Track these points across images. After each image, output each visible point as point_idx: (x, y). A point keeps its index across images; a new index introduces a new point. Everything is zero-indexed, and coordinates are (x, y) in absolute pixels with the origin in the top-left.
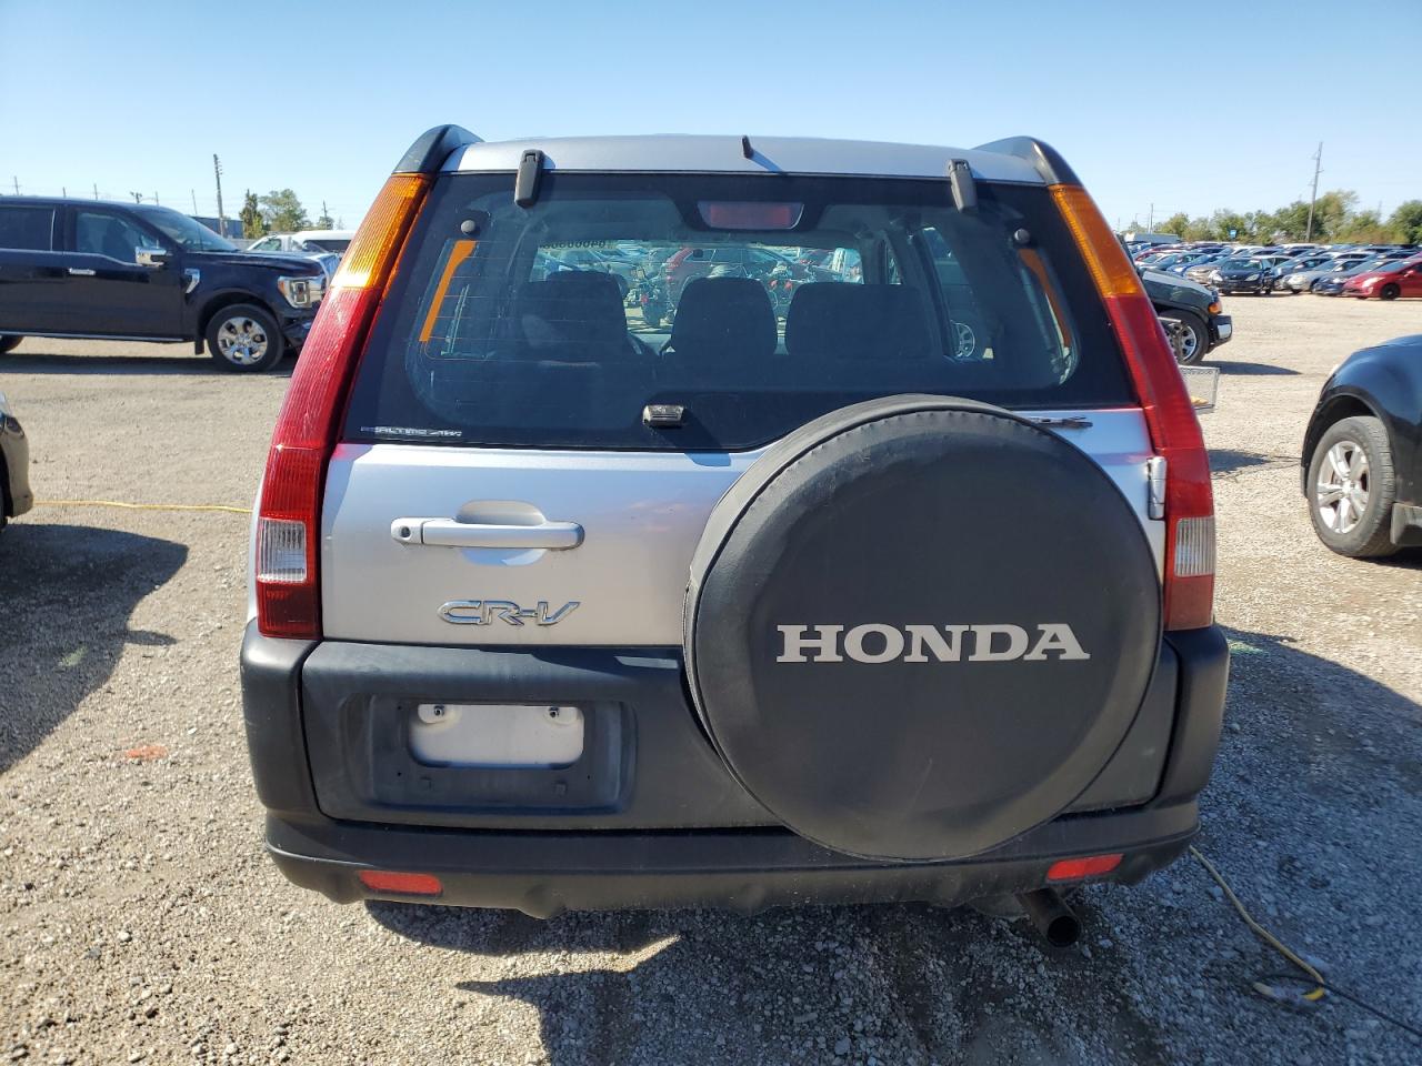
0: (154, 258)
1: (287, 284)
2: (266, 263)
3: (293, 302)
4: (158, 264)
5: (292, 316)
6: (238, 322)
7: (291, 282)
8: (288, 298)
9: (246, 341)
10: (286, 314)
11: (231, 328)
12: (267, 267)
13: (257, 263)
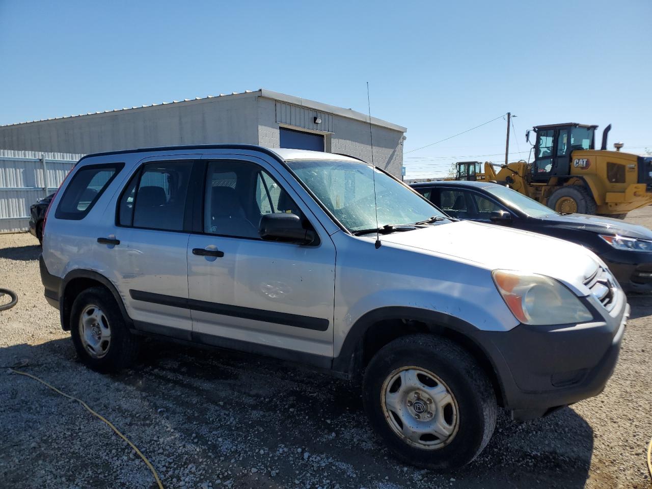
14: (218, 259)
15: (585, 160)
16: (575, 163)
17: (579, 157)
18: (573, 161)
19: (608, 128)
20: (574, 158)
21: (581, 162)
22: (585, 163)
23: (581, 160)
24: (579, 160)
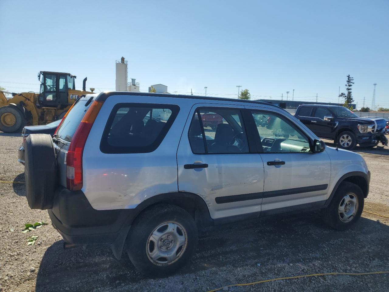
0: (328, 119)
1: (360, 127)
2: (356, 121)
3: (361, 132)
4: (330, 120)
5: (360, 135)
6: (345, 136)
7: (362, 126)
8: (360, 130)
9: (347, 141)
10: (358, 135)
11: (343, 138)
12: (356, 122)
13: (353, 121)
14: (282, 166)
15: (77, 96)
16: (71, 97)
17: (73, 94)
18: (69, 95)
19: (85, 80)
20: (69, 94)
21: (74, 96)
22: (77, 97)
23: (74, 95)
24: (73, 95)
